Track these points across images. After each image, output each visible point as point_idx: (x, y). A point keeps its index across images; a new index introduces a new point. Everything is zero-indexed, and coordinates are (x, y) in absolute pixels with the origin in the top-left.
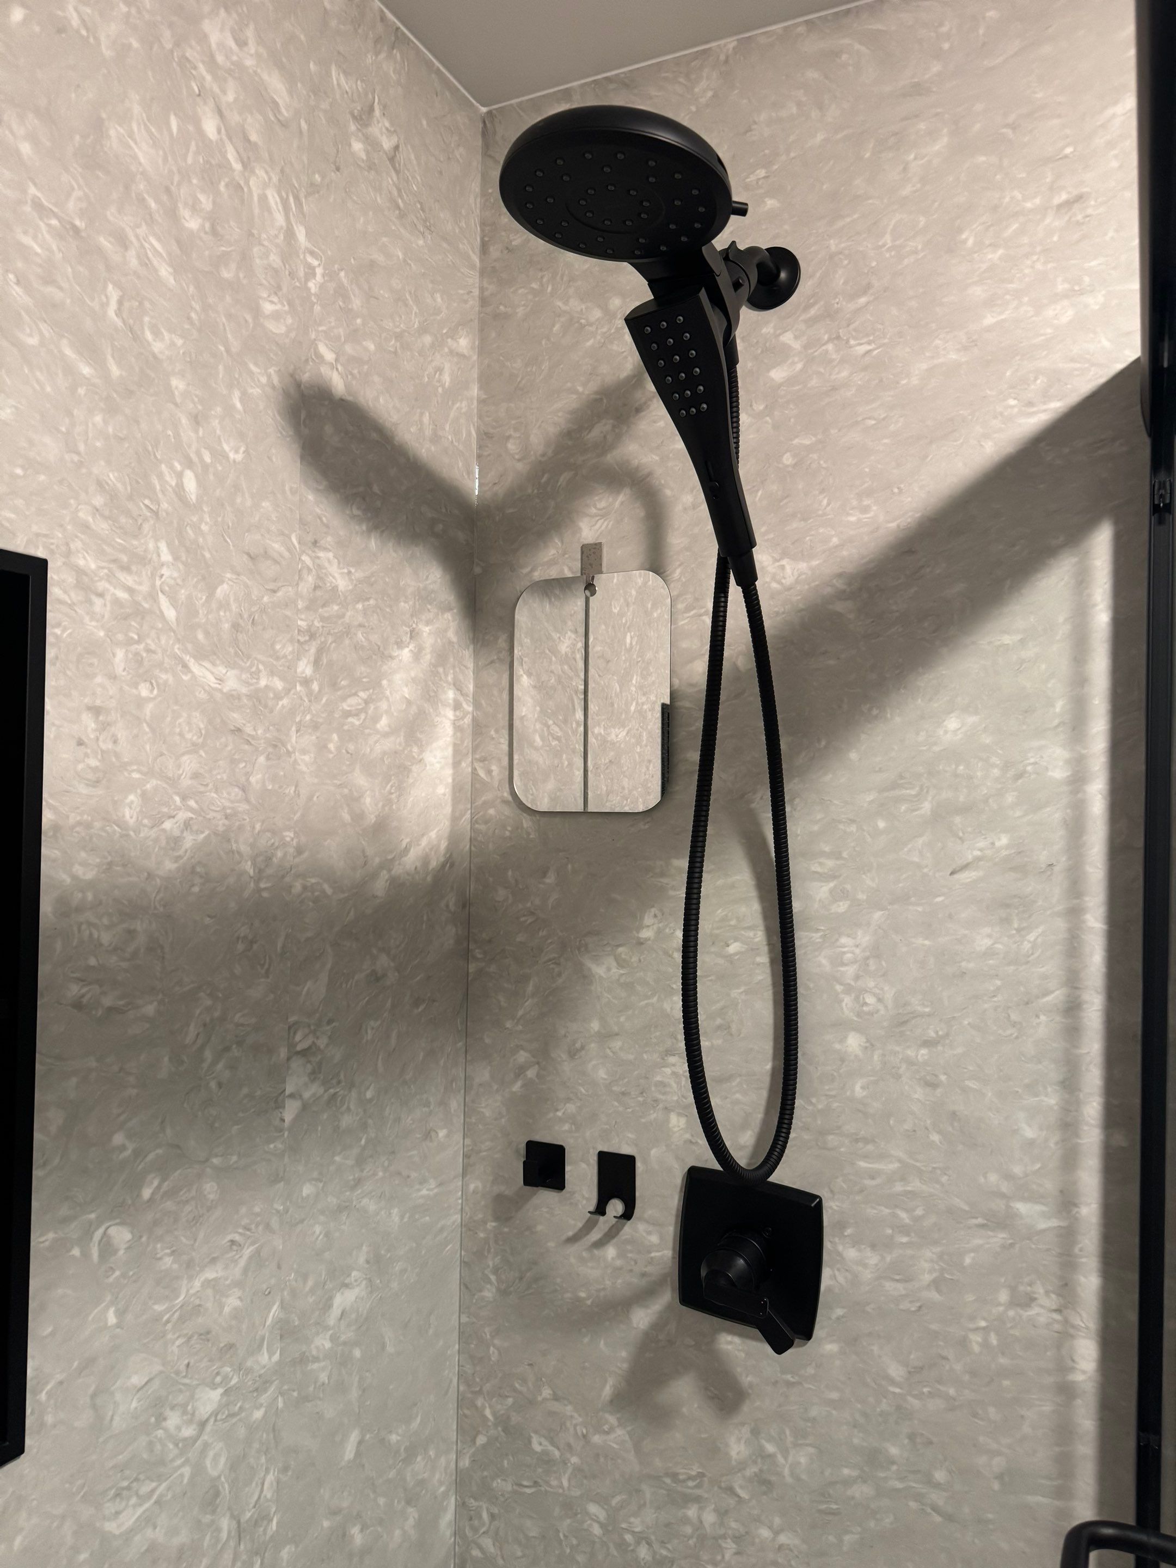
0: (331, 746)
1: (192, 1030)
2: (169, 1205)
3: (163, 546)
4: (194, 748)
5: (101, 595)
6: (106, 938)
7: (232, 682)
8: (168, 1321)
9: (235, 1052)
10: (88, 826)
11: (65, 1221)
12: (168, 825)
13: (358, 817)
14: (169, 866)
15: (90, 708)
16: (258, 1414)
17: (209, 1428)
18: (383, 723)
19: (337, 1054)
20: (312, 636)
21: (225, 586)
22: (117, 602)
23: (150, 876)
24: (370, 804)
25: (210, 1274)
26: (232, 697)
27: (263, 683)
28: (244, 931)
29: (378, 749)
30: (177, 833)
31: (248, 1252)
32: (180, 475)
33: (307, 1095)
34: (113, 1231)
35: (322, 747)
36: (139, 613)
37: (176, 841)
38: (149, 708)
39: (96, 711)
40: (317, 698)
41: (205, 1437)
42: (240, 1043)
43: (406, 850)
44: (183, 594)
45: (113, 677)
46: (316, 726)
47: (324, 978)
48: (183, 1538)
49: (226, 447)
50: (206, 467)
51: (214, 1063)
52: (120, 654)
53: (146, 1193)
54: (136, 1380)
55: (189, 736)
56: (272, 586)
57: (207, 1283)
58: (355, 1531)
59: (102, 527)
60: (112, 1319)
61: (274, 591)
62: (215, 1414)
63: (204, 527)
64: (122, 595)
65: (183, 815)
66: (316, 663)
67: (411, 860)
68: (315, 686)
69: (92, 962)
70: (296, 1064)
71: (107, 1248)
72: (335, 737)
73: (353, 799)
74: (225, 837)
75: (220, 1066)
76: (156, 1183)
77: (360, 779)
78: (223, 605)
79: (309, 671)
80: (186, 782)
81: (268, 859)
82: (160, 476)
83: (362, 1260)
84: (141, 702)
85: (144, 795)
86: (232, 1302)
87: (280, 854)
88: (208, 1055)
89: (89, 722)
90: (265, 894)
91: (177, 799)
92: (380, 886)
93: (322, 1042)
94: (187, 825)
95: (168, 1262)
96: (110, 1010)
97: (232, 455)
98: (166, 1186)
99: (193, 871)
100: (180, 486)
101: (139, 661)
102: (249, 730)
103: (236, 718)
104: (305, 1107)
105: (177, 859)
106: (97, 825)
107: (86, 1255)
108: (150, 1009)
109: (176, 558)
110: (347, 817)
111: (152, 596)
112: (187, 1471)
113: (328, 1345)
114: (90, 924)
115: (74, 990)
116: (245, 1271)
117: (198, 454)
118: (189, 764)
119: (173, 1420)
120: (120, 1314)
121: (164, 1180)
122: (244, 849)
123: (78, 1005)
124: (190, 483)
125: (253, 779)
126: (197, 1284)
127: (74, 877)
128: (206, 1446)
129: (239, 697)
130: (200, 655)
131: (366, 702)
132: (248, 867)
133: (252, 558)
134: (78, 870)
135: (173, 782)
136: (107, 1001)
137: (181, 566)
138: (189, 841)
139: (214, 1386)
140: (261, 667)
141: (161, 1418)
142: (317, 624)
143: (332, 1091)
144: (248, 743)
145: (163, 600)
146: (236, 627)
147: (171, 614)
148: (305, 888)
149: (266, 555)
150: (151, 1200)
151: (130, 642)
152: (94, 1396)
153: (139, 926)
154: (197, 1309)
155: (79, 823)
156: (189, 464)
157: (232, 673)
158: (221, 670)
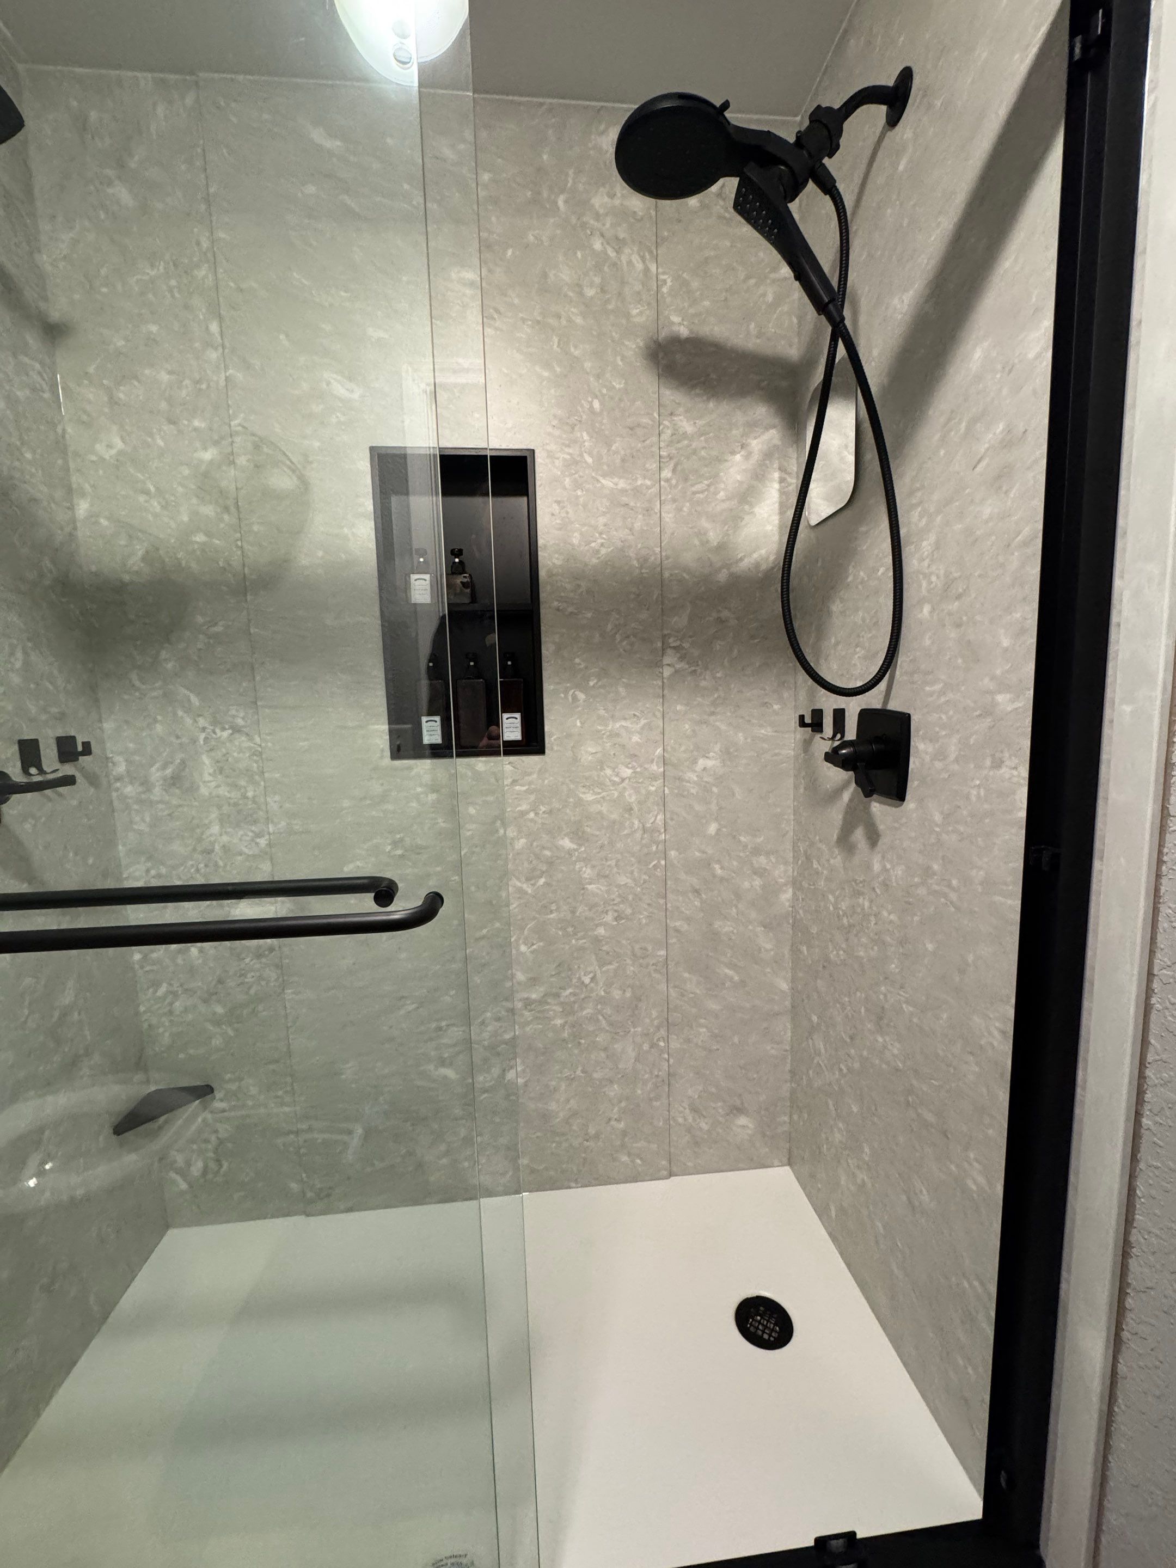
1: (610, 627)
2: (603, 690)
3: (585, 434)
4: (604, 514)
7: (622, 484)
8: (604, 735)
9: (632, 639)
11: (557, 684)
12: (593, 545)
14: (595, 561)
18: (722, 495)
21: (617, 444)
22: (565, 460)
23: (586, 565)
25: (624, 723)
26: (623, 491)
27: (638, 483)
28: (634, 590)
29: (719, 508)
30: (597, 548)
31: (643, 720)
32: (591, 403)
33: (677, 666)
34: (577, 693)
35: (679, 510)
36: (575, 462)
37: (598, 552)
39: (559, 502)
40: (676, 486)
41: (624, 784)
42: (635, 636)
43: (742, 559)
44: (595, 452)
45: (565, 489)
46: (674, 501)
47: (685, 616)
49: (614, 384)
50: (603, 396)
51: (621, 641)
53: (592, 683)
54: (591, 750)
55: (601, 509)
56: (642, 439)
57: (622, 727)
61: (644, 441)
63: (605, 421)
65: (600, 541)
70: (670, 651)
71: (575, 699)
74: (622, 550)
75: (625, 643)
76: (596, 681)
77: (705, 523)
78: (616, 452)
79: (669, 475)
80: (601, 528)
81: (646, 560)
84: (578, 497)
85: (581, 533)
86: (636, 739)
87: (653, 558)
88: (618, 637)
89: (556, 507)
90: (645, 575)
91: (597, 535)
93: (685, 645)
94: (602, 545)
95: (603, 713)
98: (600, 683)
99: (606, 564)
100: (591, 407)
102: (632, 504)
103: (625, 499)
104: (676, 671)
105: (598, 558)
106: (562, 544)
107: (566, 698)
108: (589, 615)
109: (591, 438)
113: (695, 779)
114: (561, 581)
115: (556, 604)
116: (642, 727)
117: (601, 392)
118: (602, 520)
119: (609, 771)
120: (582, 724)
121: (599, 680)
122: (632, 555)
123: (558, 610)
124: (596, 405)
125: (635, 525)
126: (618, 725)
127: (554, 564)
129: (627, 491)
130: (605, 475)
131: (709, 486)
132: (635, 563)
134: (555, 561)
135: (595, 528)
136: (570, 610)
137: (594, 441)
138: (603, 551)
140: (638, 476)
141: (603, 768)
144: (632, 509)
146: (623, 460)
150: (594, 686)
153: (582, 583)
154: (618, 735)
157: (622, 481)
158: (616, 480)
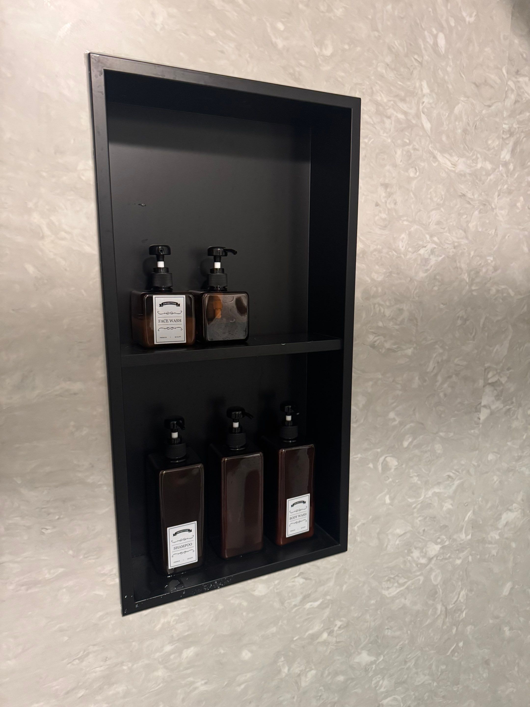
0: (519, 205)
1: (431, 365)
2: (417, 452)
3: (424, 84)
4: (438, 207)
5: (389, 117)
6: (388, 313)
7: (461, 167)
8: (415, 508)
9: (454, 378)
10: (380, 252)
11: (366, 450)
12: (422, 251)
14: (422, 275)
15: (382, 185)
16: (458, 562)
17: (433, 562)
19: (512, 387)
20: (512, 134)
21: (460, 105)
22: (398, 121)
23: (411, 280)
25: (437, 490)
26: (461, 175)
27: (479, 166)
28: (462, 313)
30: (426, 256)
31: (457, 482)
32: (435, 37)
33: (493, 407)
34: (388, 459)
35: (513, 205)
36: (410, 126)
37: (426, 261)
38: (414, 184)
39: (386, 186)
40: (512, 174)
41: (431, 565)
42: (457, 375)
44: (435, 113)
45: (395, 166)
46: (510, 192)
47: (506, 344)
48: (418, 607)
49: (464, 14)
50: (451, 30)
51: (443, 383)
52: (399, 152)
53: (405, 444)
54: (399, 531)
55: (435, 199)
56: (488, 103)
57: (435, 494)
58: (506, 629)
59: (391, 76)
60: (388, 501)
61: (489, 106)
62: (437, 556)
63: (449, 69)
64: (401, 116)
65: (430, 246)
66: (513, 151)
68: (511, 167)
69: (380, 324)
70: (488, 389)
71: (386, 467)
72: (522, 199)
74: (453, 259)
75: (445, 385)
76: (410, 440)
80: (433, 227)
81: (477, 273)
82: (424, 39)
83: (519, 499)
84: (409, 180)
85: (410, 234)
86: (448, 506)
87: (484, 270)
88: (439, 378)
89: (382, 192)
90: (475, 293)
91: (428, 237)
93: (504, 380)
94: (432, 252)
95: (415, 479)
96: (389, 350)
97: (467, 19)
98: (415, 442)
99: (435, 279)
100: (436, 44)
101: (410, 156)
102: (469, 195)
103: (462, 188)
104: (492, 413)
105: (427, 270)
106: (385, 251)
107: (376, 468)
108: (409, 352)
109: (432, 91)
111: (418, 116)
112: (422, 578)
113: (497, 537)
114: (380, 305)
115: (371, 338)
116: (455, 492)
117: (447, 21)
118: (435, 216)
119: (416, 554)
120: (392, 499)
121: (414, 439)
122: (463, 266)
123: (373, 346)
124: (442, 41)
125: (471, 225)
126: (430, 493)
127: (373, 280)
128: (431, 570)
129: (465, 175)
130: (443, 151)
132: (465, 277)
133: (477, 86)
134: (374, 276)
135: (426, 227)
136: (387, 345)
137: (434, 95)
138: (433, 260)
139: (437, 543)
140: (479, 156)
141: (410, 552)
142: (515, 126)
143: (508, 407)
144: (469, 203)
145: (423, 116)
146: (465, 131)
147: (427, 125)
148: (498, 291)
149: (486, 83)
150: (408, 447)
151: (405, 144)
152: (379, 534)
153: (405, 307)
154: (429, 506)
155: (375, 250)
156: (441, 28)
157: (462, 160)
158: (455, 158)
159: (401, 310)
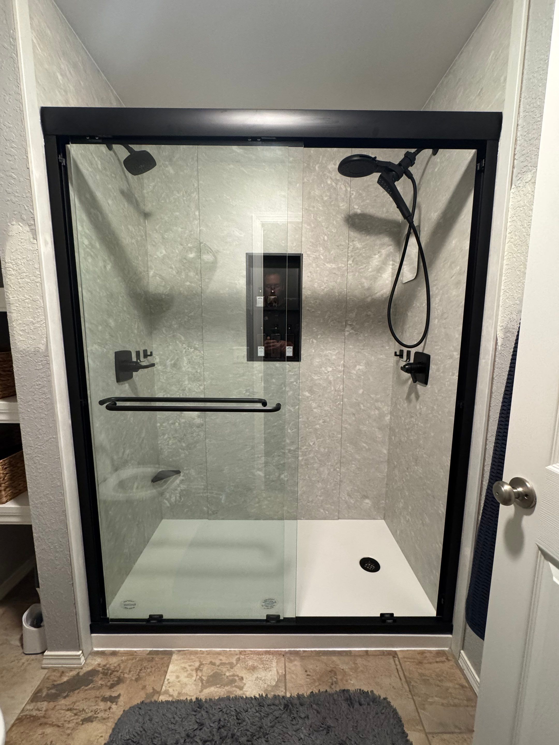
1: (327, 316)
2: (323, 339)
3: (321, 248)
4: (327, 276)
5: (311, 257)
6: (312, 302)
7: (334, 266)
12: (322, 287)
13: (363, 287)
14: (323, 293)
16: (339, 376)
17: (330, 373)
18: (370, 270)
20: (352, 257)
21: (333, 251)
23: (319, 294)
24: (366, 285)
25: (330, 352)
26: (334, 268)
27: (340, 265)
29: (368, 275)
31: (337, 351)
32: (324, 237)
33: (350, 332)
34: (314, 340)
36: (317, 258)
37: (324, 290)
38: (319, 271)
40: (353, 267)
43: (376, 293)
44: (325, 254)
45: (313, 267)
46: (352, 272)
50: (328, 235)
52: (314, 264)
53: (319, 337)
54: (318, 361)
59: (311, 247)
60: (313, 351)
63: (329, 244)
64: (314, 256)
65: (325, 286)
66: (353, 261)
67: (378, 295)
68: (353, 265)
70: (348, 326)
71: (312, 342)
73: (362, 284)
74: (332, 289)
76: (321, 336)
77: (364, 280)
78: (332, 254)
79: (351, 263)
80: (325, 281)
82: (320, 238)
84: (317, 270)
85: (318, 283)
89: (309, 274)
92: (369, 299)
93: (354, 324)
94: (325, 287)
95: (323, 347)
96: (313, 312)
97: (334, 231)
98: (323, 336)
99: (327, 294)
100: (324, 239)
101: (317, 265)
102: (337, 273)
103: (334, 271)
108: (319, 313)
109: (323, 249)
110: (360, 287)
111: (319, 256)
117: (327, 233)
118: (326, 279)
124: (326, 238)
125: (337, 281)
130: (327, 263)
131: (365, 267)
133: (338, 246)
135: (323, 282)
136: (313, 310)
138: (326, 290)
140: (340, 263)
142: (353, 254)
144: (337, 275)
146: (335, 257)
147: (322, 257)
151: (315, 262)
156: (326, 235)
158: (331, 264)
159: (316, 302)
